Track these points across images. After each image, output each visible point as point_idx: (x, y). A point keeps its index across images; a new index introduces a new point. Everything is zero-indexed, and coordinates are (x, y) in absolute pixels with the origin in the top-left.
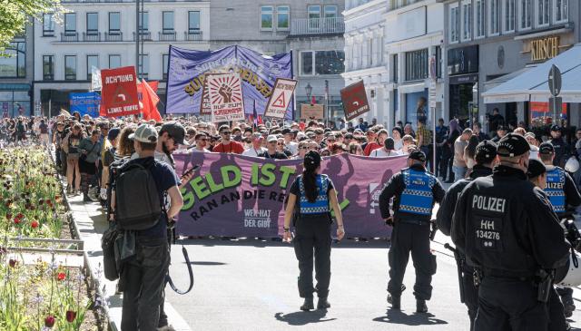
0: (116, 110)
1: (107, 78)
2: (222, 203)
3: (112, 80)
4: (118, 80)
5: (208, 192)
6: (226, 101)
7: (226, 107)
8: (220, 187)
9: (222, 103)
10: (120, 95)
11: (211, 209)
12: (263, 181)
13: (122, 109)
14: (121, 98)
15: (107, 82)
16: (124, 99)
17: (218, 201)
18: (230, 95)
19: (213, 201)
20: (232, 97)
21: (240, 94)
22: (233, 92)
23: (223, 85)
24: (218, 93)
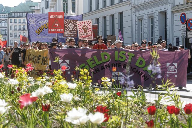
0: (53, 30)
1: (51, 16)
2: (102, 70)
3: (53, 17)
4: (56, 17)
5: (95, 65)
6: (85, 32)
7: (85, 35)
8: (101, 62)
9: (83, 33)
10: (56, 24)
11: (97, 72)
12: (120, 59)
13: (56, 30)
14: (56, 25)
15: (51, 17)
16: (57, 26)
17: (100, 69)
18: (87, 29)
19: (98, 69)
20: (88, 30)
21: (91, 29)
22: (88, 28)
23: (84, 25)
24: (82, 29)
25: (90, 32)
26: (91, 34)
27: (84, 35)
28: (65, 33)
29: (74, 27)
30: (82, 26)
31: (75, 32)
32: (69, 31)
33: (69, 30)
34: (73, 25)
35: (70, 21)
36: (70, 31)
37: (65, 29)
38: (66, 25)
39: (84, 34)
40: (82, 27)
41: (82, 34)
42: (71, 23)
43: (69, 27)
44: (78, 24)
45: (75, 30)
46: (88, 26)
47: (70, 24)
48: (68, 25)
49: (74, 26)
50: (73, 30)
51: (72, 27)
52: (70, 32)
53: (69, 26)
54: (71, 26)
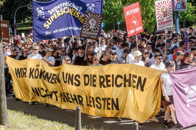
0: (132, 31)
3: (130, 13)
6: (164, 17)
9: (163, 17)
13: (135, 30)
15: (127, 14)
18: (166, 12)
20: (168, 13)
21: (171, 11)
22: (168, 10)
23: (163, 6)
24: (160, 12)
25: (170, 16)
26: (171, 19)
27: (164, 21)
28: (83, 32)
29: (96, 25)
30: (161, 7)
31: (97, 32)
32: (88, 30)
33: (89, 28)
34: (95, 21)
35: (92, 15)
36: (91, 29)
37: (84, 26)
38: (86, 20)
39: (163, 19)
40: (161, 9)
41: (161, 19)
42: (93, 18)
43: (90, 24)
44: (157, 6)
45: (97, 29)
46: (167, 7)
47: (91, 20)
48: (88, 21)
49: (96, 23)
50: (94, 29)
51: (94, 25)
52: (90, 31)
53: (90, 22)
54: (92, 22)
